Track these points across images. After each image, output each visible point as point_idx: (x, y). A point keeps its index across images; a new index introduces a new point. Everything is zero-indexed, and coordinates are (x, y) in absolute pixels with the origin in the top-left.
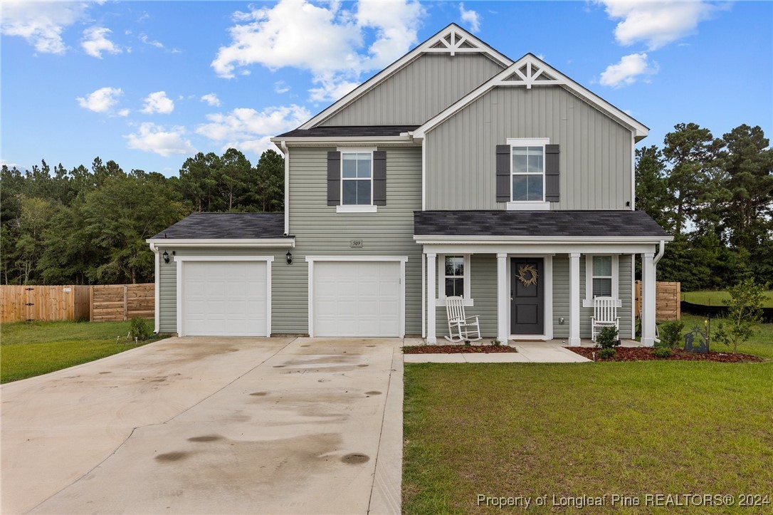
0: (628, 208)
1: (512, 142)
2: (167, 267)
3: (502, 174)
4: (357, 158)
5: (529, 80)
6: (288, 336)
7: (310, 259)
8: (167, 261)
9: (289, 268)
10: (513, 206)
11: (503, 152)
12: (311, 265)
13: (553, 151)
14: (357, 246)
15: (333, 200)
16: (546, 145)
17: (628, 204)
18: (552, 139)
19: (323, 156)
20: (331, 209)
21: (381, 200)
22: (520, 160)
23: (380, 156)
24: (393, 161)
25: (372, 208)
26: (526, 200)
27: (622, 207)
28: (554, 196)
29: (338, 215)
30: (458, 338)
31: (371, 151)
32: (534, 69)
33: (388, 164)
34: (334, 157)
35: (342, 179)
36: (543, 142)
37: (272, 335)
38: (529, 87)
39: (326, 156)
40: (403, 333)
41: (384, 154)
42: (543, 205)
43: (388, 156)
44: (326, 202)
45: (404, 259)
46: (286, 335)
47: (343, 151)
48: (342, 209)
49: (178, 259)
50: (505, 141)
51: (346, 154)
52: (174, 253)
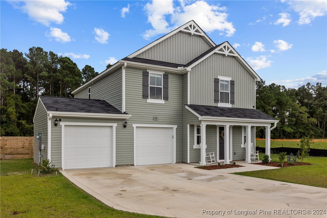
0: (253, 109)
1: (220, 78)
2: (56, 128)
3: (216, 91)
4: (156, 76)
5: (226, 53)
6: (123, 166)
7: (134, 126)
8: (56, 125)
9: (125, 130)
10: (220, 105)
11: (217, 81)
12: (135, 128)
13: (232, 83)
14: (155, 119)
15: (145, 96)
16: (230, 80)
17: (254, 107)
18: (232, 79)
19: (140, 74)
20: (144, 100)
21: (166, 98)
22: (222, 85)
23: (166, 76)
24: (171, 79)
25: (162, 101)
26: (223, 102)
27: (252, 108)
28: (233, 102)
29: (148, 104)
30: (210, 162)
31: (162, 73)
32: (228, 48)
33: (169, 81)
34: (145, 74)
35: (149, 86)
36: (229, 79)
37: (116, 166)
38: (226, 55)
39: (142, 74)
40: (175, 162)
41: (167, 75)
42: (229, 105)
43: (169, 77)
44: (142, 97)
45: (175, 127)
46: (122, 165)
47: (150, 72)
48: (150, 101)
49: (62, 124)
50: (217, 77)
51: (151, 73)
52: (60, 120)
